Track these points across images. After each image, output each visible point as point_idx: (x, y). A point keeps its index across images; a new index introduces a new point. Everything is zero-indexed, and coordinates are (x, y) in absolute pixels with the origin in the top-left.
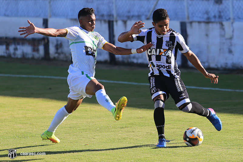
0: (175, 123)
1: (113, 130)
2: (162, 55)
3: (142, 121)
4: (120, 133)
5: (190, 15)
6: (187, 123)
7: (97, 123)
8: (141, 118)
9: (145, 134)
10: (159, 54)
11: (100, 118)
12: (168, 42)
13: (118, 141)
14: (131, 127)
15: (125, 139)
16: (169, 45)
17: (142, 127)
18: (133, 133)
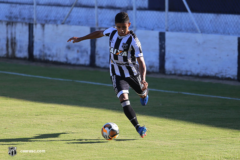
0: (83, 113)
1: (29, 117)
2: (118, 55)
3: (54, 110)
4: (35, 120)
5: (99, 22)
6: (93, 114)
7: (16, 110)
8: (53, 108)
9: (57, 121)
10: (116, 53)
11: (18, 106)
12: (125, 44)
13: (33, 126)
14: (45, 115)
15: (39, 125)
16: (124, 46)
17: (54, 116)
18: (46, 120)
